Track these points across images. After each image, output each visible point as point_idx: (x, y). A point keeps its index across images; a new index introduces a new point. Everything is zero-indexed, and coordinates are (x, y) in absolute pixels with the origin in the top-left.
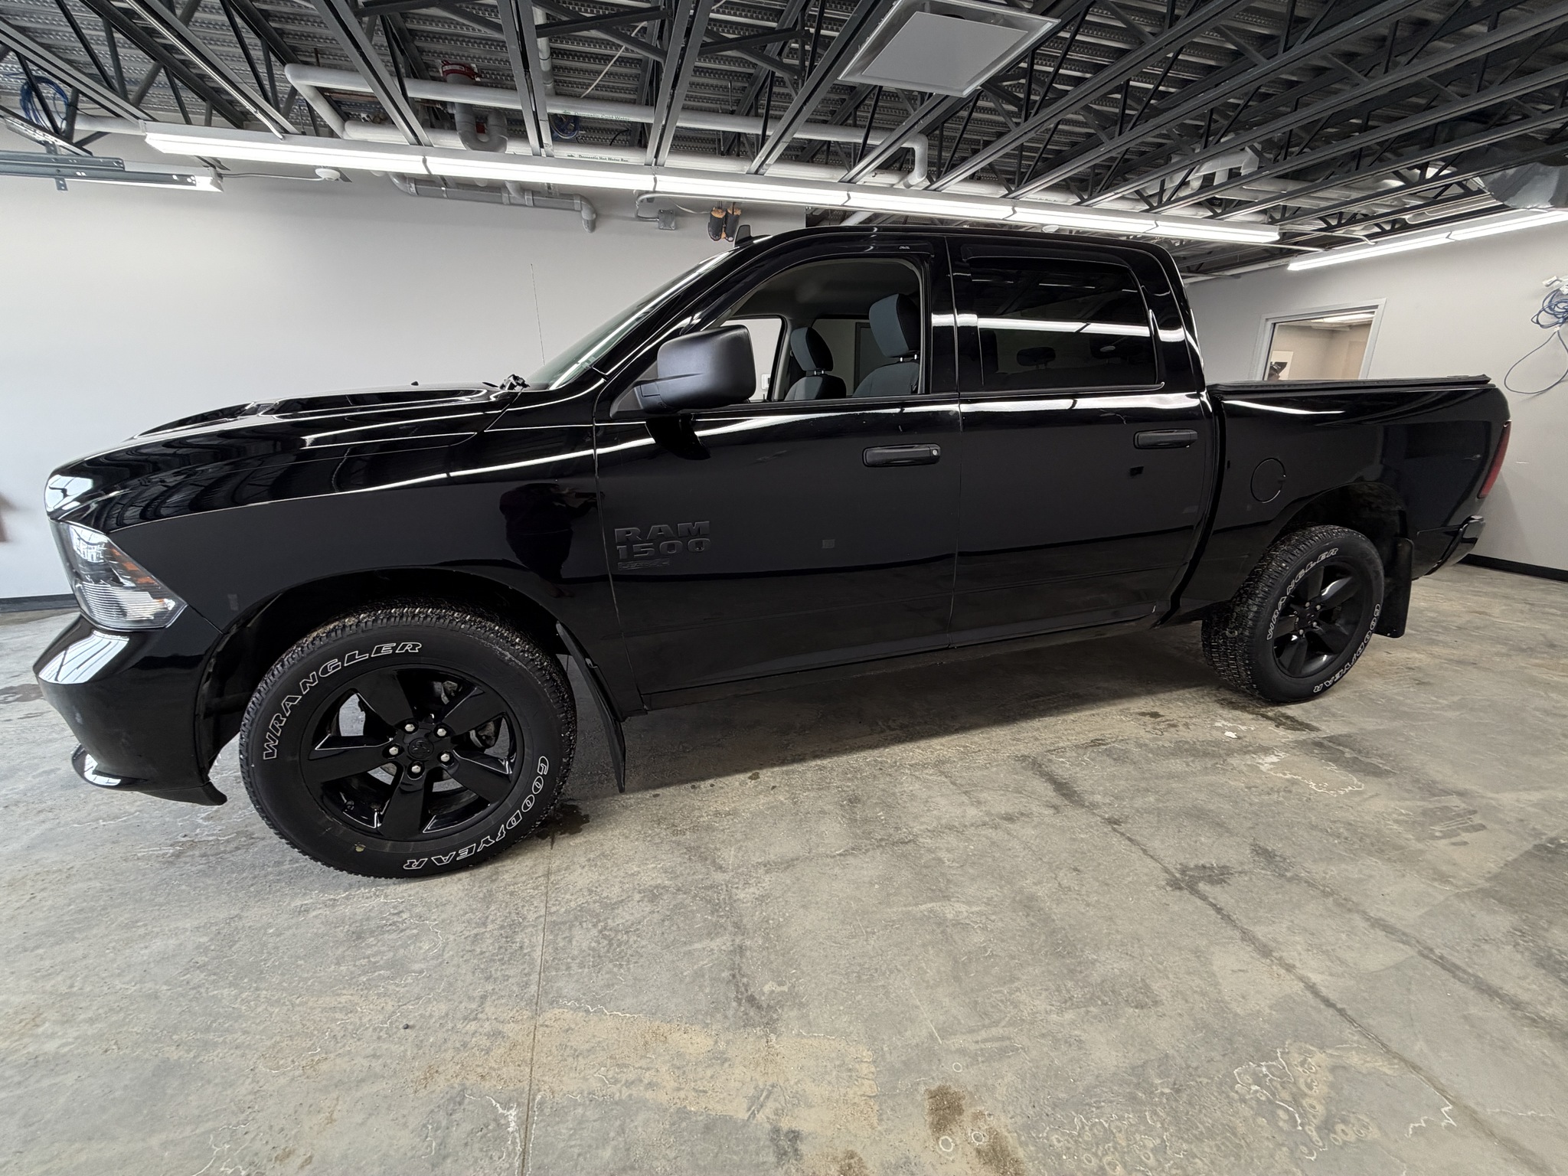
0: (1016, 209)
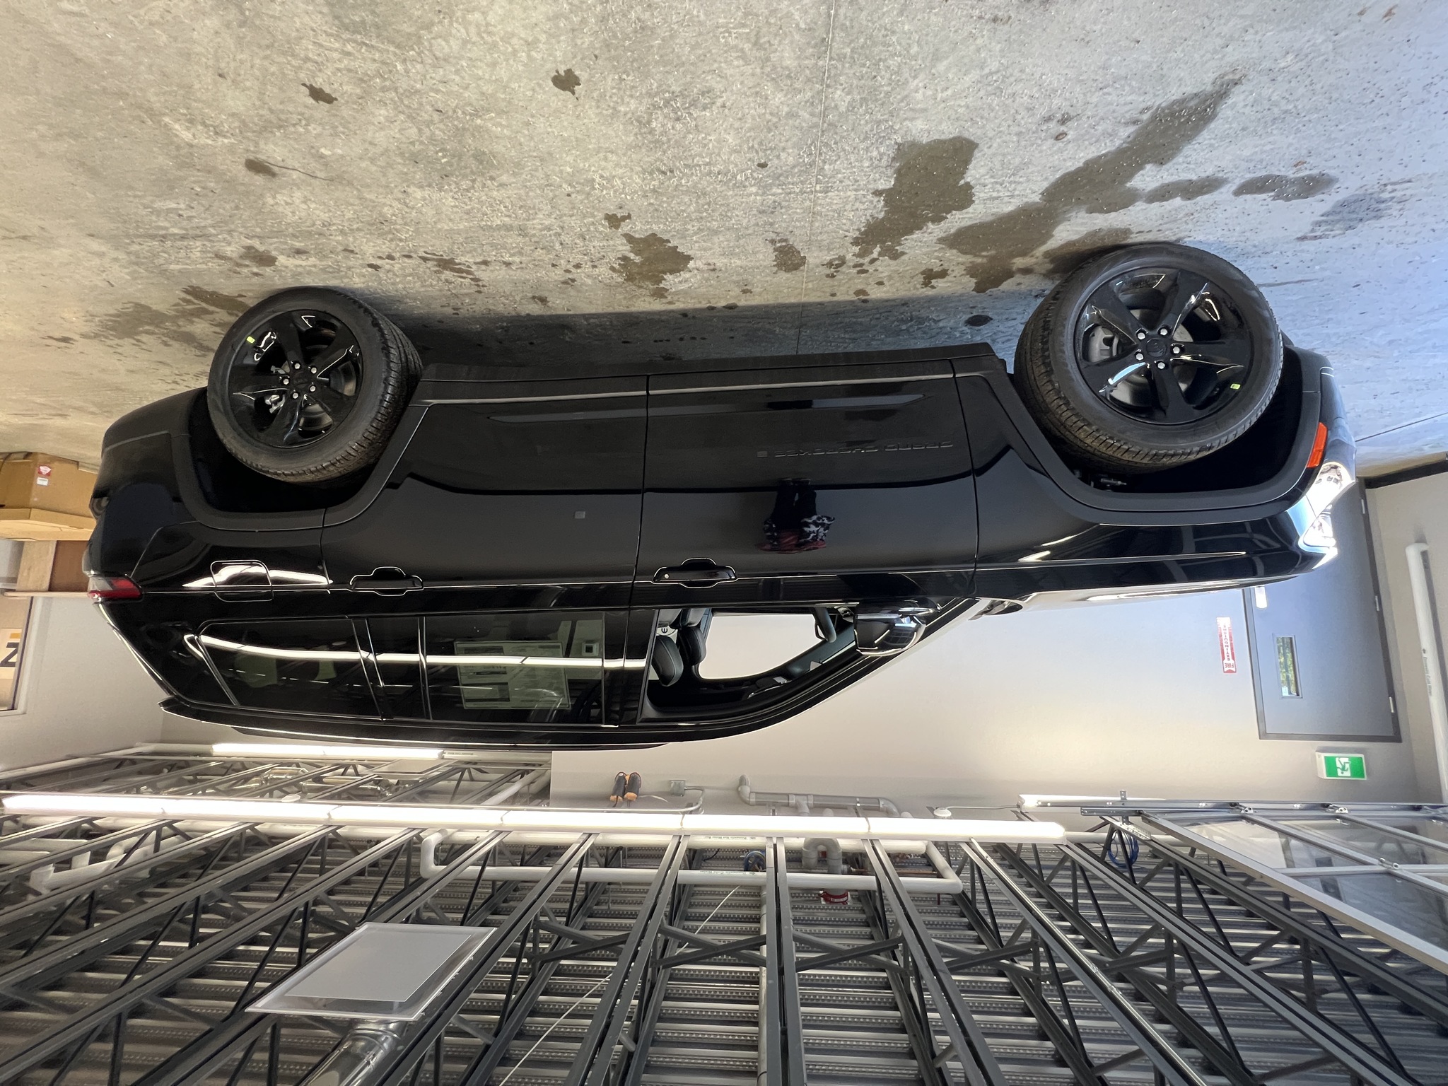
0: (327, 816)
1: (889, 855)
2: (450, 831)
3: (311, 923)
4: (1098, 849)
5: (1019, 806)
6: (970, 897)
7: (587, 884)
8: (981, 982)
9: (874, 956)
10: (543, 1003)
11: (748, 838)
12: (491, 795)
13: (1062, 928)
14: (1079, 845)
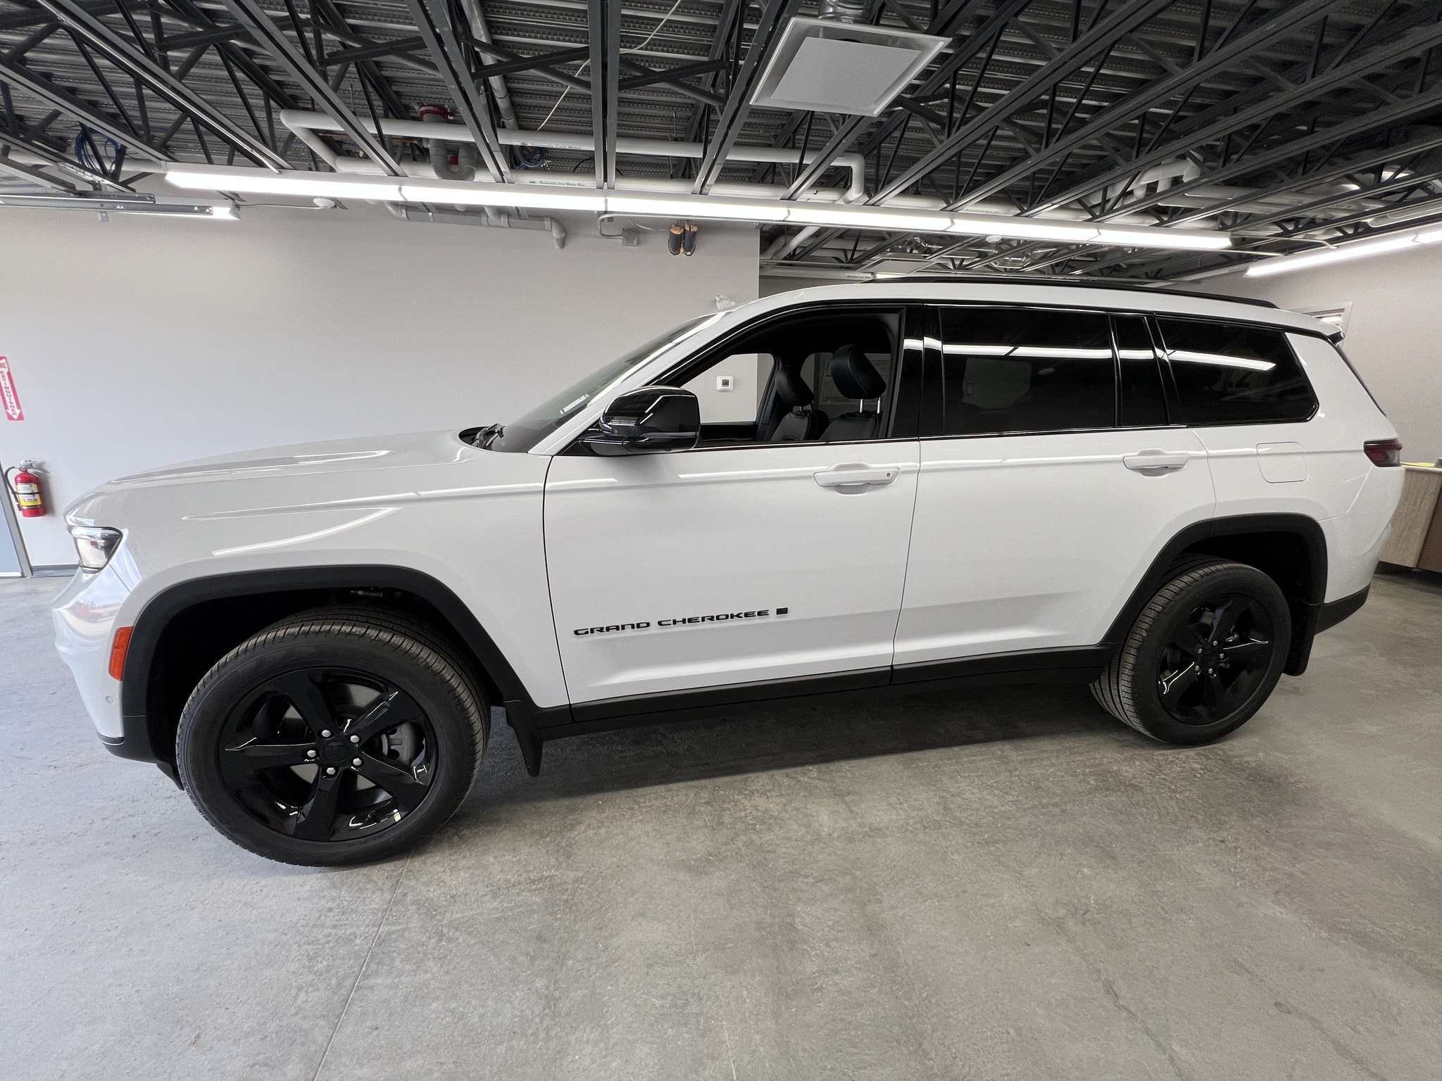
0: (955, 220)
1: (369, 158)
2: (841, 202)
3: (945, 114)
5: (238, 206)
6: (272, 103)
10: (711, 17)
11: (538, 183)
12: (816, 235)
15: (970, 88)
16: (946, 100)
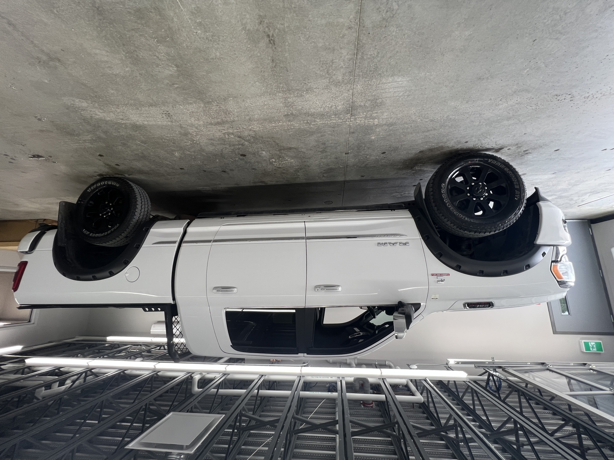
0: (154, 367)
1: (391, 385)
2: (204, 374)
3: (148, 413)
4: (484, 384)
5: (447, 364)
6: (427, 404)
7: (261, 397)
8: (433, 443)
9: (385, 430)
10: (244, 449)
11: (329, 377)
13: (468, 419)
14: (475, 382)
15: (134, 424)
16: (148, 419)
